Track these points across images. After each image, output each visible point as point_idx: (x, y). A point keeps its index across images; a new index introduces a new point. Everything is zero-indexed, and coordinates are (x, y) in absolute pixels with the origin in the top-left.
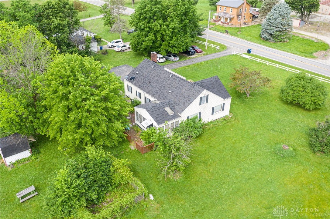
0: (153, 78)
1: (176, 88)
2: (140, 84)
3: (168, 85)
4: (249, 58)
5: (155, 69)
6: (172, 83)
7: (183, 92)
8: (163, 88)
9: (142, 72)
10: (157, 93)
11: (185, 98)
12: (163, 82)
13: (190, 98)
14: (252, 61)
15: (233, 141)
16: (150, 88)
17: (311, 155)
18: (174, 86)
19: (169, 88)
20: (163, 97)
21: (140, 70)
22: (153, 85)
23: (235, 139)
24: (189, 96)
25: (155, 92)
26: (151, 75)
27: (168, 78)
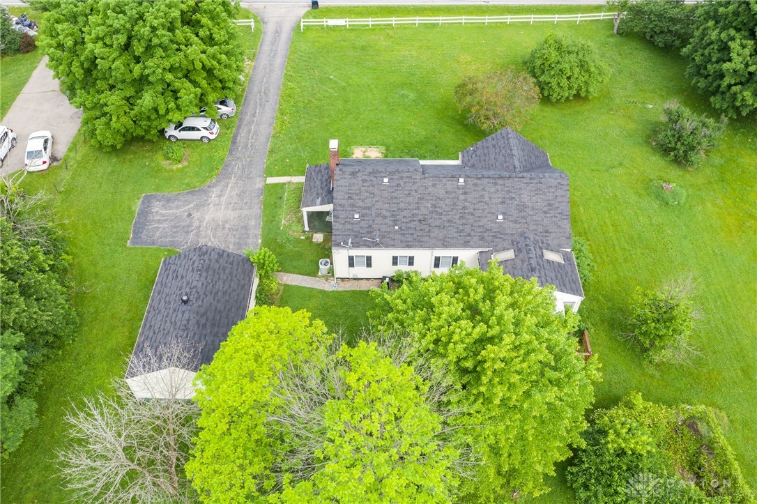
2: (398, 237)
3: (477, 206)
5: (398, 185)
6: (482, 196)
8: (471, 217)
9: (369, 208)
14: (353, 29)
16: (435, 232)
18: (494, 201)
26: (402, 204)
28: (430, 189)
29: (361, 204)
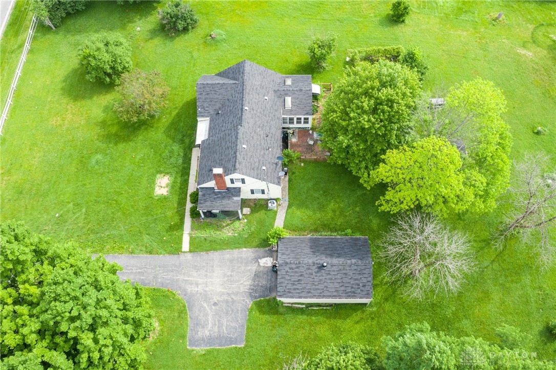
5: (247, 141)
6: (255, 102)
9: (259, 161)
18: (257, 97)
26: (258, 143)
28: (250, 126)
29: (257, 164)
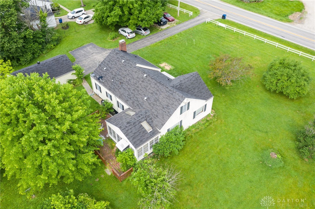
0: (124, 78)
1: (152, 93)
2: (110, 84)
3: (142, 89)
4: (224, 27)
5: (126, 65)
6: (147, 86)
7: (160, 100)
8: (137, 92)
9: (111, 68)
10: (130, 98)
11: (163, 108)
12: (136, 84)
13: (169, 109)
14: (227, 30)
15: (218, 150)
16: (122, 91)
17: (299, 162)
18: (150, 91)
19: (144, 93)
20: (137, 104)
21: (108, 64)
22: (125, 87)
23: (220, 147)
24: (168, 106)
25: (128, 96)
26: (121, 73)
27: (142, 78)
29: (110, 65)
